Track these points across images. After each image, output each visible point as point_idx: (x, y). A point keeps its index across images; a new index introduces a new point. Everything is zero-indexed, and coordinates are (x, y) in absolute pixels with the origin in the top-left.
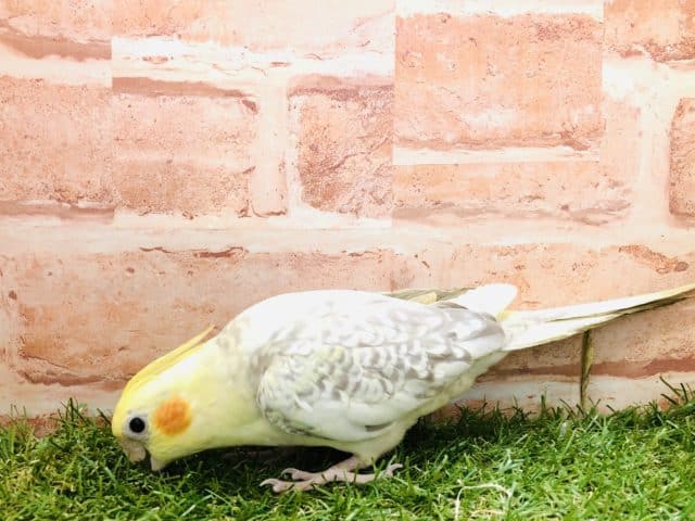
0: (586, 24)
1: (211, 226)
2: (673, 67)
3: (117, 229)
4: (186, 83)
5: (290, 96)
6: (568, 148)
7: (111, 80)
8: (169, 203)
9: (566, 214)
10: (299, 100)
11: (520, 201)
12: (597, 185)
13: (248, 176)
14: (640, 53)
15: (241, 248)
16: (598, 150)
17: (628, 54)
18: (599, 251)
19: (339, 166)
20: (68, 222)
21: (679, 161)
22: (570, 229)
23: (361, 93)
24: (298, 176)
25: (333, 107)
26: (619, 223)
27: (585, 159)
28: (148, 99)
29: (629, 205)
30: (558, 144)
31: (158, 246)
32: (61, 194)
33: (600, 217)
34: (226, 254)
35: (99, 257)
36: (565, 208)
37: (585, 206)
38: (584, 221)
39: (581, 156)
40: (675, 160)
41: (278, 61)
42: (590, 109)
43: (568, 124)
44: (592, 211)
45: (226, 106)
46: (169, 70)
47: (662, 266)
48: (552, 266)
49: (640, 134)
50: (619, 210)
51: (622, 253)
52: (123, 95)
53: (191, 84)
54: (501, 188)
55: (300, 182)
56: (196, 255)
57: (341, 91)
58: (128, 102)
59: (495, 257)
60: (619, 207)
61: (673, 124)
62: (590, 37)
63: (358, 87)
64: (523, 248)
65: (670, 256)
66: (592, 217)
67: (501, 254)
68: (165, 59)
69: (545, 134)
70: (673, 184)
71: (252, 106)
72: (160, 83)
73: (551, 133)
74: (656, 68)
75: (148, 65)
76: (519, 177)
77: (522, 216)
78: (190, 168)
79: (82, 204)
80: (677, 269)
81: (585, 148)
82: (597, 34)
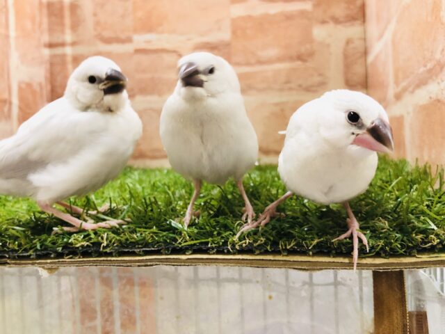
0: (305, 13)
2: (343, 26)
4: (157, 49)
6: (299, 63)
7: (133, 50)
14: (328, 22)
17: (324, 22)
27: (307, 66)
28: (145, 55)
30: (296, 61)
33: (315, 89)
36: (300, 86)
42: (308, 46)
44: (311, 86)
45: (170, 56)
46: (152, 45)
52: (138, 55)
57: (212, 47)
60: (322, 84)
61: (345, 49)
62: (306, 18)
64: (283, 103)
66: (312, 89)
69: (290, 57)
71: (180, 55)
72: (149, 50)
73: (293, 56)
74: (336, 27)
78: (160, 79)
81: (307, 61)
82: (310, 16)
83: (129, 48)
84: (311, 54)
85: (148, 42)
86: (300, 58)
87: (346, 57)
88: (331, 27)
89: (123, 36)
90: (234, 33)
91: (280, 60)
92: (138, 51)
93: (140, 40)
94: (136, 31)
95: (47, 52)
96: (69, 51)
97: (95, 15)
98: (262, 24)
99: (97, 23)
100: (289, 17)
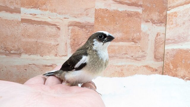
0: (138, 14)
1: (47, 59)
2: (156, 25)
3: (22, 59)
4: (41, 21)
5: (68, 26)
6: (133, 43)
7: (21, 19)
8: (36, 52)
9: (132, 58)
10: (71, 28)
11: (122, 55)
12: (139, 52)
13: (57, 46)
14: (149, 22)
15: (55, 64)
16: (140, 44)
17: (147, 22)
18: (139, 66)
19: (80, 44)
20: (8, 57)
21: (157, 47)
22: (133, 61)
23: (86, 27)
24: (70, 47)
25: (79, 30)
26: (144, 60)
27: (137, 45)
28: (31, 25)
29: (146, 56)
30: (131, 42)
31: (33, 63)
32: (6, 49)
33: (140, 59)
34: (51, 66)
35: (17, 66)
36: (132, 56)
37: (136, 56)
38: (136, 60)
39: (136, 45)
40: (156, 46)
41: (66, 17)
42: (138, 34)
43: (133, 37)
44: (138, 57)
45: (52, 28)
46: (37, 17)
47: (152, 70)
48: (129, 70)
49: (149, 40)
50: (144, 57)
51: (144, 67)
52: (24, 23)
53: (43, 22)
54: (118, 51)
55: (71, 48)
56: (43, 66)
57: (81, 26)
58: (25, 25)
59: (117, 68)
60: (144, 56)
61: (156, 38)
62: (139, 17)
63: (86, 25)
64: (123, 66)
65: (154, 68)
66: (138, 59)
67: (118, 67)
68: (36, 15)
69: (128, 39)
70: (155, 52)
71: (59, 28)
72: (34, 21)
73: (129, 39)
74: (153, 25)
75: (31, 16)
76: (122, 49)
77: (123, 58)
78: (42, 43)
79: (12, 52)
80: (155, 71)
81: (137, 43)
82: (140, 16)
84: (139, 39)
86: (133, 40)
88: (151, 24)
92: (24, 20)
100: (130, 15)
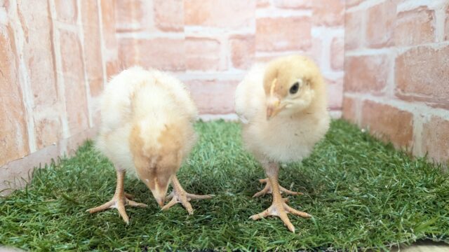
0: (307, 18)
1: (209, 73)
2: (331, 28)
3: (187, 75)
5: (229, 40)
7: (185, 37)
8: (199, 68)
10: (231, 41)
14: (322, 25)
15: (217, 79)
16: (310, 51)
17: (319, 25)
19: (241, 57)
20: (175, 73)
24: (231, 60)
25: (239, 42)
27: (307, 54)
28: (194, 42)
30: (300, 50)
31: (197, 79)
34: (213, 81)
40: (332, 53)
42: (308, 41)
43: (302, 45)
45: (213, 43)
46: (199, 34)
49: (322, 47)
52: (188, 41)
53: (204, 38)
56: (206, 81)
57: (242, 38)
61: (332, 44)
63: (246, 37)
65: (331, 80)
69: (296, 47)
70: (332, 60)
71: (219, 43)
72: (197, 38)
74: (326, 29)
78: (204, 59)
79: (179, 68)
81: (307, 51)
82: (310, 20)
83: (181, 36)
84: (310, 46)
85: (196, 32)
86: (302, 48)
87: (332, 48)
88: (323, 28)
89: (177, 27)
90: (258, 29)
91: (288, 49)
92: (188, 38)
93: (190, 30)
94: (186, 23)
95: (118, 36)
96: (135, 36)
97: (155, 10)
98: (277, 24)
99: (157, 16)
100: (296, 20)
